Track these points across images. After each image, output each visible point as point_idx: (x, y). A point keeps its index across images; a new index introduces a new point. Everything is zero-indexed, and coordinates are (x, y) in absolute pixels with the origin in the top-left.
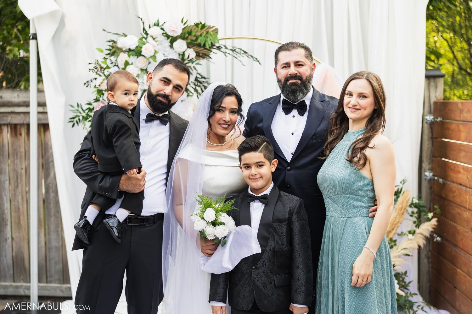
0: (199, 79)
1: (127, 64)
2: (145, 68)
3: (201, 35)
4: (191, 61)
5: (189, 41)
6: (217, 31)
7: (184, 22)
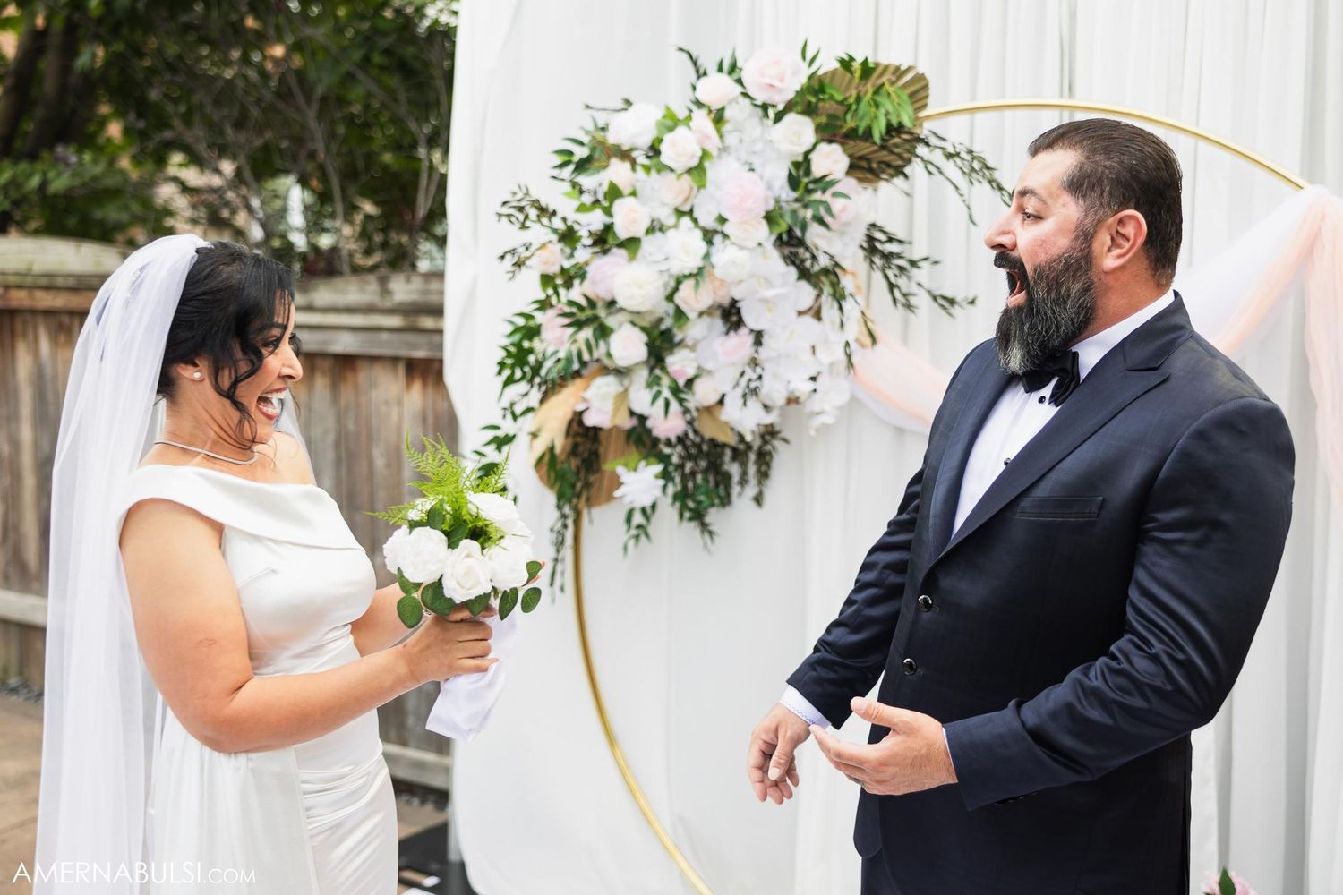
0: (878, 245)
1: (614, 193)
2: (685, 209)
3: (859, 99)
5: (823, 119)
6: (926, 87)
7: (809, 56)
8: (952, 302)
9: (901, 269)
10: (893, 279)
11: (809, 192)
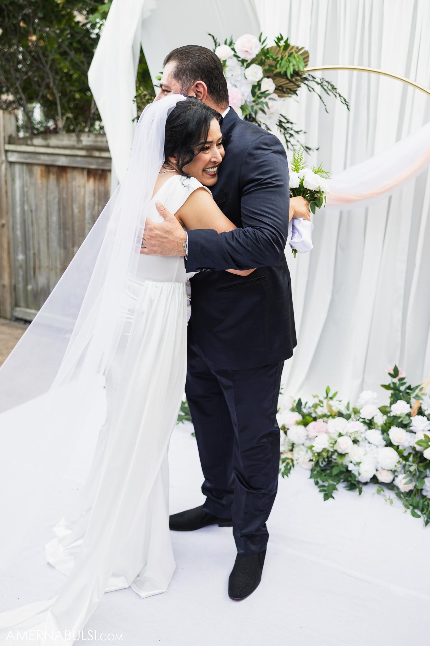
0: (283, 124)
3: (282, 59)
4: (264, 94)
5: (267, 67)
6: (308, 57)
7: (262, 40)
8: (310, 149)
9: (291, 135)
10: (288, 139)
11: (259, 97)
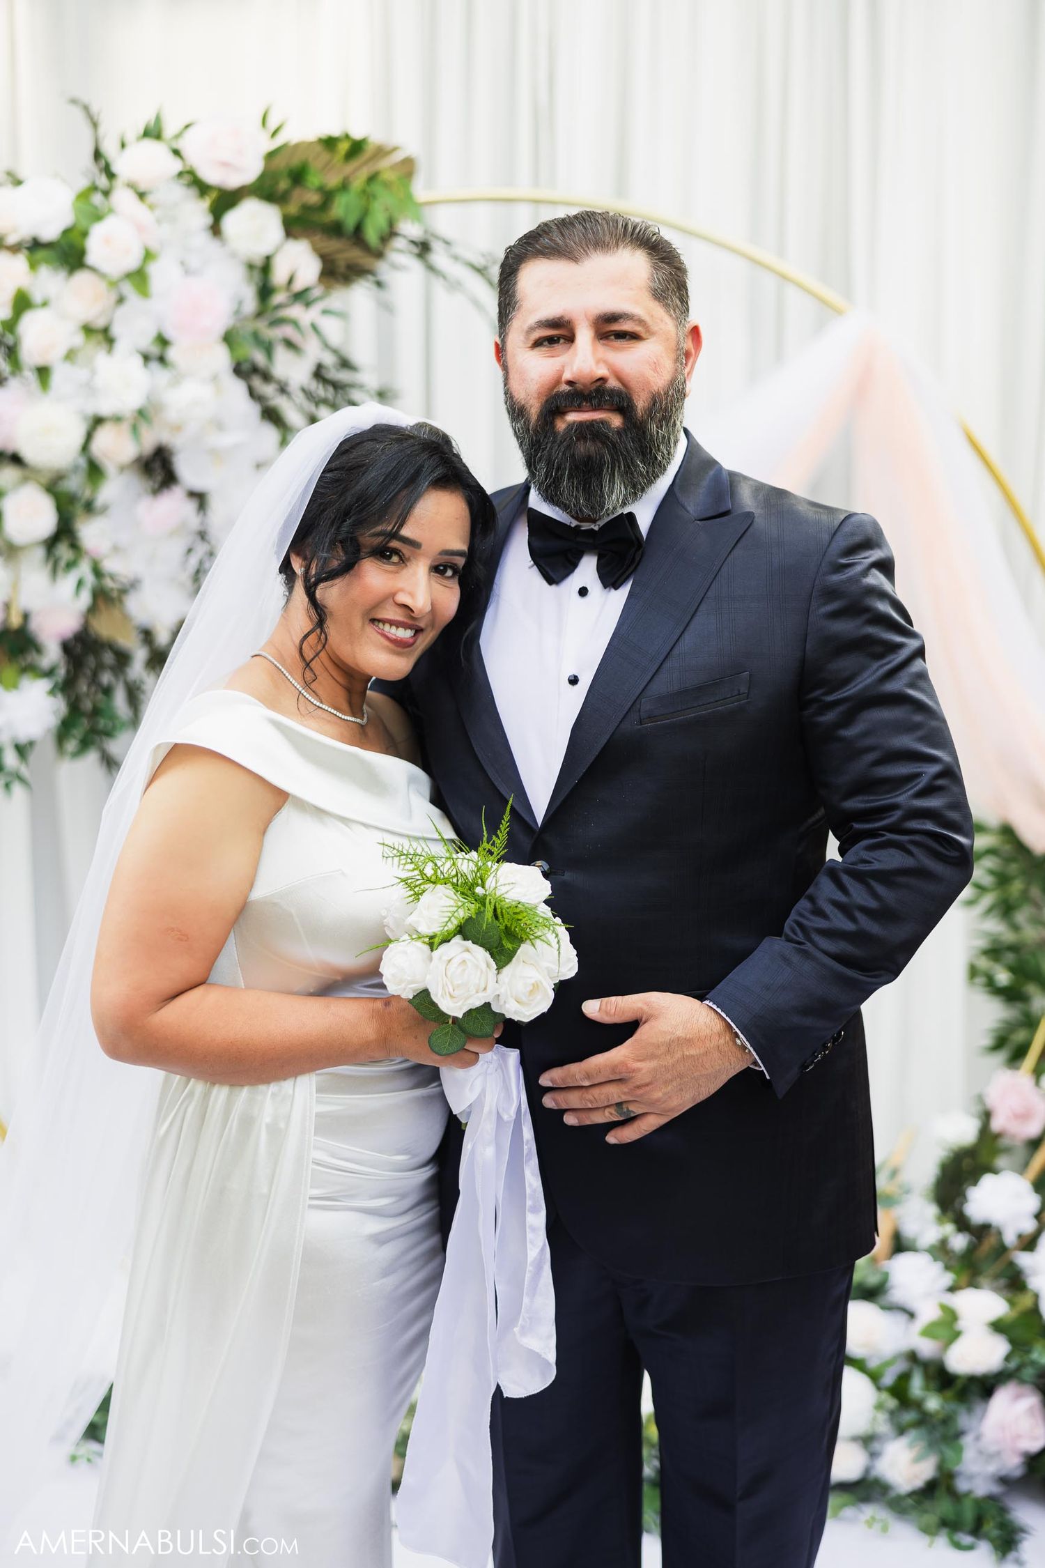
1: (22, 302)
2: (100, 323)
3: (344, 186)
4: (301, 297)
5: (293, 209)
6: (410, 173)
7: (273, 124)
